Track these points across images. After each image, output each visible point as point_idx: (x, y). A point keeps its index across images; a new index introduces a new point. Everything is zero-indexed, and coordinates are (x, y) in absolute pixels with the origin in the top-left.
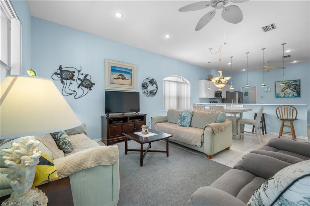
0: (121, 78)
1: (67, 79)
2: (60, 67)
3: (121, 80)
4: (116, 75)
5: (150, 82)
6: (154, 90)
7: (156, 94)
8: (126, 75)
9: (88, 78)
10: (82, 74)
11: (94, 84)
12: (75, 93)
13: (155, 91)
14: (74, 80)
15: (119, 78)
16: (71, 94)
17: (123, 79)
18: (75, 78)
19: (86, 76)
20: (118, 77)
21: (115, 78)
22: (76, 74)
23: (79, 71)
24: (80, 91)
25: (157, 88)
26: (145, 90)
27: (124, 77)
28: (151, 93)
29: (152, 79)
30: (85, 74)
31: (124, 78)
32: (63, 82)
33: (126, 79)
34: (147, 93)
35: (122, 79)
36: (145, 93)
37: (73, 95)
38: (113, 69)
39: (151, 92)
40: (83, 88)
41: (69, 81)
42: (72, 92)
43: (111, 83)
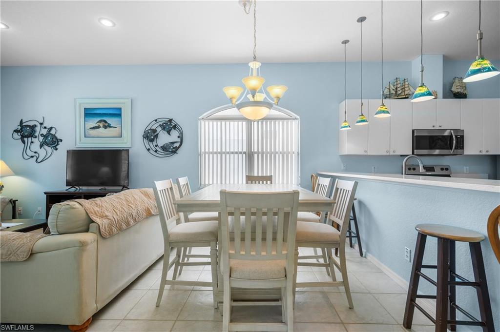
0: (101, 126)
1: (27, 137)
2: (21, 122)
3: (102, 130)
4: (93, 122)
5: (163, 127)
6: (173, 143)
7: (177, 150)
8: (110, 120)
9: (53, 132)
10: (45, 128)
11: (61, 141)
12: (37, 155)
13: (177, 145)
14: (36, 137)
15: (98, 127)
16: (32, 157)
17: (105, 127)
18: (37, 134)
19: (51, 128)
20: (97, 125)
21: (92, 127)
22: (38, 129)
23: (41, 124)
24: (42, 153)
25: (181, 137)
26: (151, 144)
27: (107, 124)
28: (164, 150)
29: (167, 120)
30: (49, 127)
31: (107, 126)
32: (24, 142)
33: (111, 127)
34: (154, 150)
35: (103, 127)
36: (151, 151)
37: (35, 158)
38: (89, 113)
39: (164, 148)
40: (45, 147)
41: (30, 139)
42: (33, 154)
43: (85, 137)
